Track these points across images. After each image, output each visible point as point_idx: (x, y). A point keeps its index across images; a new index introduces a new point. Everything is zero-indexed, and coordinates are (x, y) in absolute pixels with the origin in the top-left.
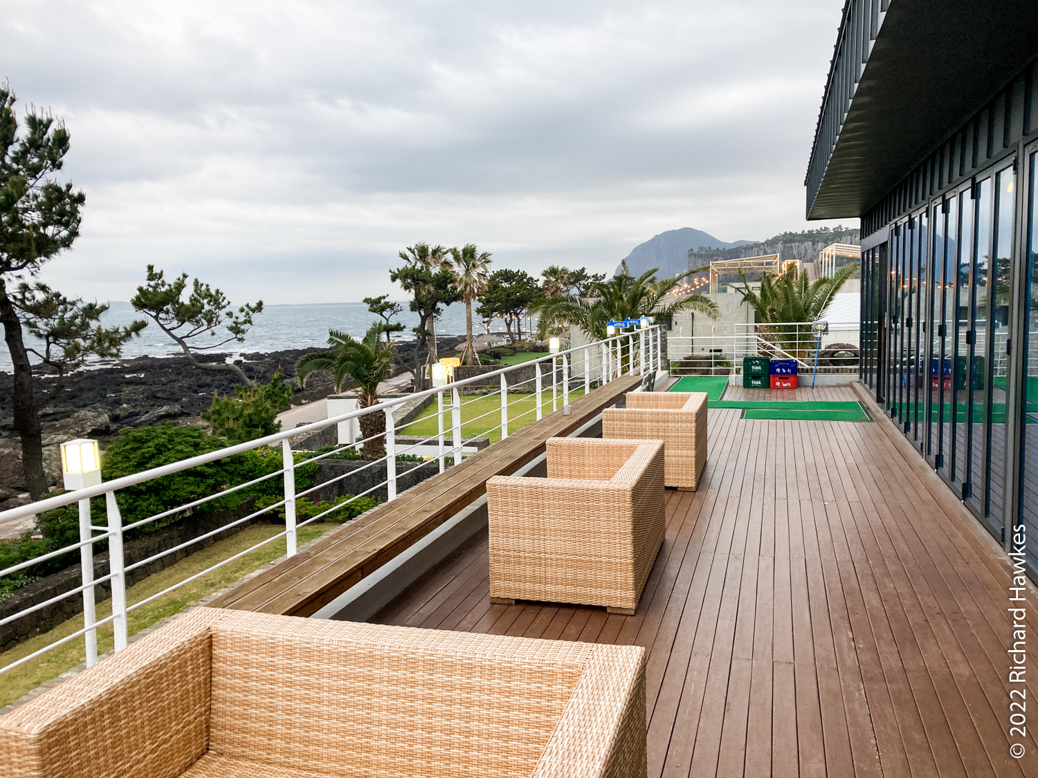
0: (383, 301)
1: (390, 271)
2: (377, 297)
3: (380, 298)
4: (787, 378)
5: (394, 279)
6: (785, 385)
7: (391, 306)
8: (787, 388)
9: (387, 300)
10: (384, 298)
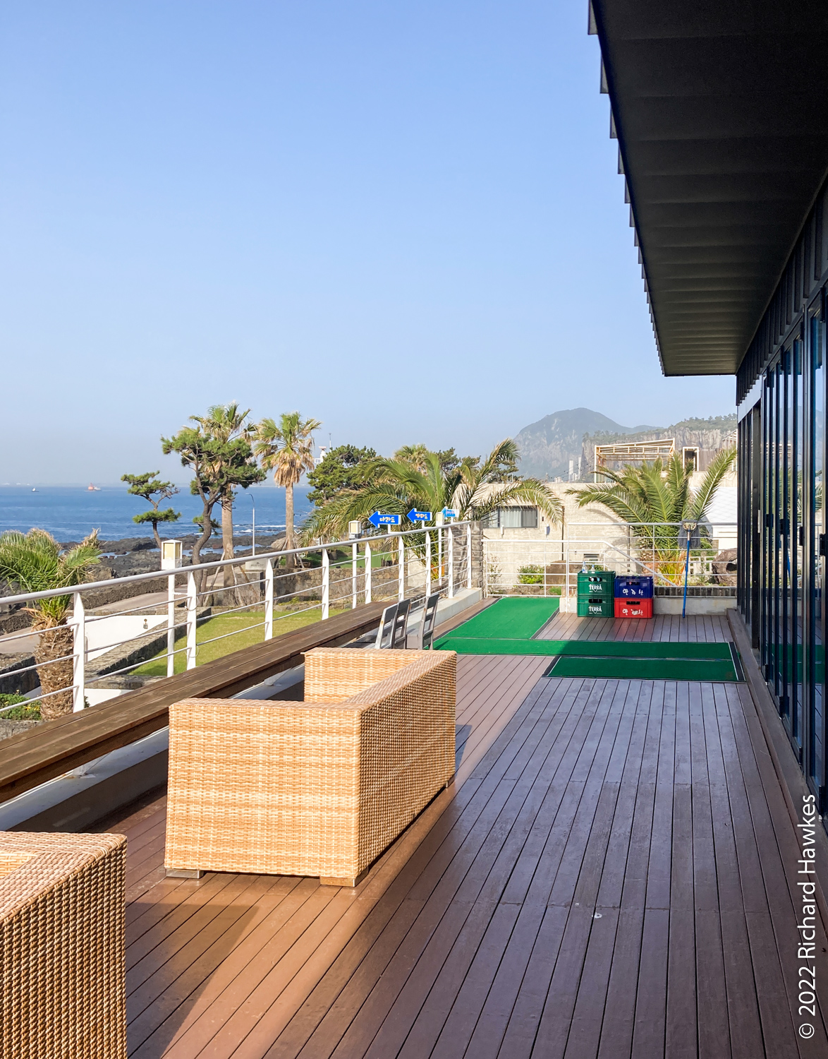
0: (151, 480)
1: (163, 440)
2: (143, 473)
3: (148, 475)
4: (638, 603)
5: (167, 450)
6: (635, 613)
7: (163, 488)
8: (638, 618)
9: (157, 478)
10: (153, 475)
